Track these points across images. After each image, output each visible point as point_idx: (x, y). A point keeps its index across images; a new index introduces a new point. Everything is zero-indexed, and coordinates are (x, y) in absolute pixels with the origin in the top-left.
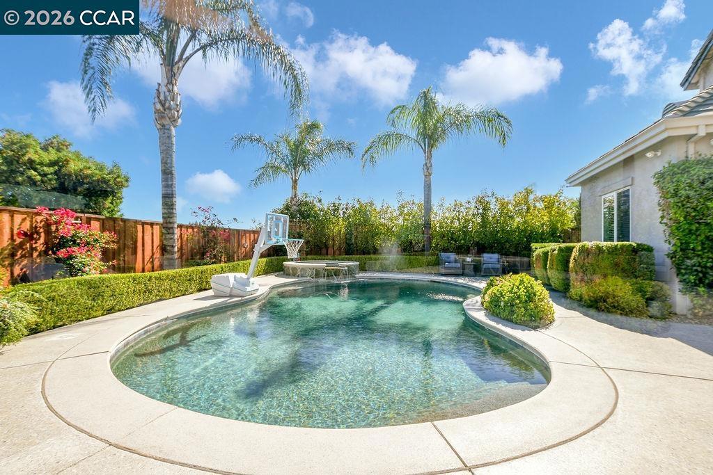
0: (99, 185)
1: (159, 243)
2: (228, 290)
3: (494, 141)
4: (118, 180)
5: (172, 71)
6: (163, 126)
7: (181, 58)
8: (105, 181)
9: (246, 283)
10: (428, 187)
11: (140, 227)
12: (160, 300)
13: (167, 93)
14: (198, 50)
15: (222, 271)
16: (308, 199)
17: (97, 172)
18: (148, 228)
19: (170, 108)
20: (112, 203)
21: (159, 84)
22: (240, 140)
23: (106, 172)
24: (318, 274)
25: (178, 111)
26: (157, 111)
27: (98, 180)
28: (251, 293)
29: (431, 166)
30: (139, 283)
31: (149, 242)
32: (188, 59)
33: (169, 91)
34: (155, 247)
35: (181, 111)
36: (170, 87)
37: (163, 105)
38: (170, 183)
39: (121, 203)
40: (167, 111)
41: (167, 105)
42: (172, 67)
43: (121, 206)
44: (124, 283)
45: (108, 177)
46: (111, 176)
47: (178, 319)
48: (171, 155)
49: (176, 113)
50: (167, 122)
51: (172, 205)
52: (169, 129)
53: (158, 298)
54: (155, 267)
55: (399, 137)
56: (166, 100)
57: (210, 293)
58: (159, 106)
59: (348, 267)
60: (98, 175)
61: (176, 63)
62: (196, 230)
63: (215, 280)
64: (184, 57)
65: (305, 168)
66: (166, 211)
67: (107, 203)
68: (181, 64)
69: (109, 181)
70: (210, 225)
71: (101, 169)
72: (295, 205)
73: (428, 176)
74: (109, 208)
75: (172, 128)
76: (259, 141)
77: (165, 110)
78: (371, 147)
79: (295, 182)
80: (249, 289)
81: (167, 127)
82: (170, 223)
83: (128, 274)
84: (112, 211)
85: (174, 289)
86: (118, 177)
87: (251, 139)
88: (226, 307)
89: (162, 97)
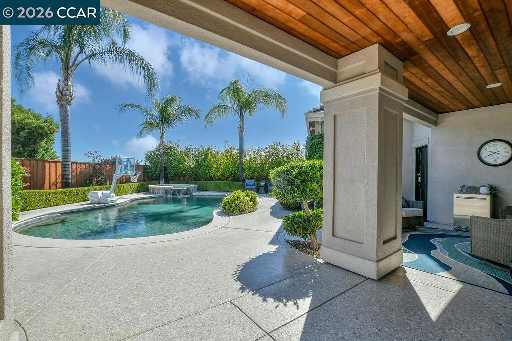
0: (37, 130)
1: (60, 174)
2: (98, 200)
3: (278, 112)
4: (51, 127)
5: (68, 73)
6: (62, 105)
7: (73, 65)
8: (41, 128)
9: (109, 196)
10: (242, 139)
11: (47, 164)
12: (57, 205)
13: (64, 86)
14: (85, 59)
15: (96, 190)
16: (172, 145)
17: (35, 121)
18: (53, 165)
19: (66, 95)
20: (47, 143)
21: (60, 81)
22: (125, 106)
23: (42, 121)
24: (167, 192)
25: (71, 96)
26: (58, 97)
27: (36, 127)
28: (112, 201)
29: (243, 126)
30: (42, 195)
31: (54, 173)
32: (78, 65)
33: (65, 85)
34: (58, 176)
35: (73, 97)
36: (66, 82)
37: (62, 93)
38: (66, 138)
39: (54, 143)
40: (64, 97)
41: (64, 93)
42: (68, 70)
43: (54, 146)
44: (32, 195)
45: (43, 125)
46: (46, 124)
47: (62, 214)
48: (67, 122)
49: (70, 98)
50: (64, 103)
51: (68, 151)
52: (66, 107)
53: (55, 204)
54: (58, 187)
55: (226, 107)
56: (63, 90)
57: (89, 202)
58: (59, 94)
59: (188, 188)
60: (36, 123)
61: (71, 67)
62: (87, 165)
63: (91, 194)
64: (75, 64)
65: (169, 125)
66: (64, 154)
67: (43, 143)
68: (74, 68)
69: (44, 128)
70: (97, 162)
71: (38, 119)
72: (162, 149)
73: (242, 131)
74: (44, 147)
75: (68, 106)
76: (138, 107)
77: (63, 96)
78: (210, 113)
79: (163, 134)
80: (110, 199)
81: (65, 106)
82: (67, 162)
83: (36, 191)
84: (47, 149)
85: (66, 199)
86: (51, 124)
87: (132, 106)
88: (95, 209)
89: (61, 89)
